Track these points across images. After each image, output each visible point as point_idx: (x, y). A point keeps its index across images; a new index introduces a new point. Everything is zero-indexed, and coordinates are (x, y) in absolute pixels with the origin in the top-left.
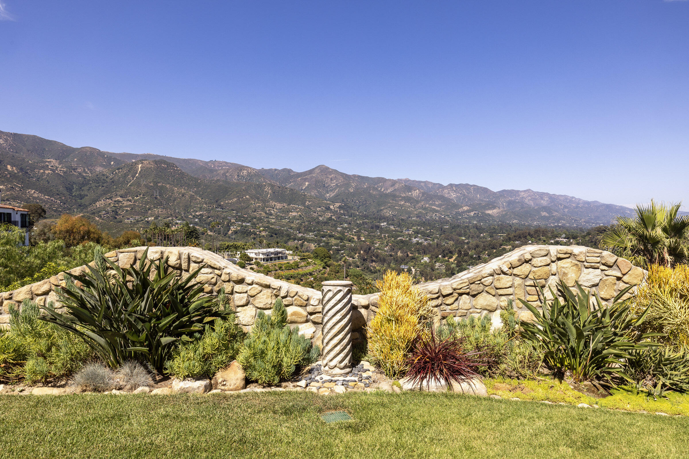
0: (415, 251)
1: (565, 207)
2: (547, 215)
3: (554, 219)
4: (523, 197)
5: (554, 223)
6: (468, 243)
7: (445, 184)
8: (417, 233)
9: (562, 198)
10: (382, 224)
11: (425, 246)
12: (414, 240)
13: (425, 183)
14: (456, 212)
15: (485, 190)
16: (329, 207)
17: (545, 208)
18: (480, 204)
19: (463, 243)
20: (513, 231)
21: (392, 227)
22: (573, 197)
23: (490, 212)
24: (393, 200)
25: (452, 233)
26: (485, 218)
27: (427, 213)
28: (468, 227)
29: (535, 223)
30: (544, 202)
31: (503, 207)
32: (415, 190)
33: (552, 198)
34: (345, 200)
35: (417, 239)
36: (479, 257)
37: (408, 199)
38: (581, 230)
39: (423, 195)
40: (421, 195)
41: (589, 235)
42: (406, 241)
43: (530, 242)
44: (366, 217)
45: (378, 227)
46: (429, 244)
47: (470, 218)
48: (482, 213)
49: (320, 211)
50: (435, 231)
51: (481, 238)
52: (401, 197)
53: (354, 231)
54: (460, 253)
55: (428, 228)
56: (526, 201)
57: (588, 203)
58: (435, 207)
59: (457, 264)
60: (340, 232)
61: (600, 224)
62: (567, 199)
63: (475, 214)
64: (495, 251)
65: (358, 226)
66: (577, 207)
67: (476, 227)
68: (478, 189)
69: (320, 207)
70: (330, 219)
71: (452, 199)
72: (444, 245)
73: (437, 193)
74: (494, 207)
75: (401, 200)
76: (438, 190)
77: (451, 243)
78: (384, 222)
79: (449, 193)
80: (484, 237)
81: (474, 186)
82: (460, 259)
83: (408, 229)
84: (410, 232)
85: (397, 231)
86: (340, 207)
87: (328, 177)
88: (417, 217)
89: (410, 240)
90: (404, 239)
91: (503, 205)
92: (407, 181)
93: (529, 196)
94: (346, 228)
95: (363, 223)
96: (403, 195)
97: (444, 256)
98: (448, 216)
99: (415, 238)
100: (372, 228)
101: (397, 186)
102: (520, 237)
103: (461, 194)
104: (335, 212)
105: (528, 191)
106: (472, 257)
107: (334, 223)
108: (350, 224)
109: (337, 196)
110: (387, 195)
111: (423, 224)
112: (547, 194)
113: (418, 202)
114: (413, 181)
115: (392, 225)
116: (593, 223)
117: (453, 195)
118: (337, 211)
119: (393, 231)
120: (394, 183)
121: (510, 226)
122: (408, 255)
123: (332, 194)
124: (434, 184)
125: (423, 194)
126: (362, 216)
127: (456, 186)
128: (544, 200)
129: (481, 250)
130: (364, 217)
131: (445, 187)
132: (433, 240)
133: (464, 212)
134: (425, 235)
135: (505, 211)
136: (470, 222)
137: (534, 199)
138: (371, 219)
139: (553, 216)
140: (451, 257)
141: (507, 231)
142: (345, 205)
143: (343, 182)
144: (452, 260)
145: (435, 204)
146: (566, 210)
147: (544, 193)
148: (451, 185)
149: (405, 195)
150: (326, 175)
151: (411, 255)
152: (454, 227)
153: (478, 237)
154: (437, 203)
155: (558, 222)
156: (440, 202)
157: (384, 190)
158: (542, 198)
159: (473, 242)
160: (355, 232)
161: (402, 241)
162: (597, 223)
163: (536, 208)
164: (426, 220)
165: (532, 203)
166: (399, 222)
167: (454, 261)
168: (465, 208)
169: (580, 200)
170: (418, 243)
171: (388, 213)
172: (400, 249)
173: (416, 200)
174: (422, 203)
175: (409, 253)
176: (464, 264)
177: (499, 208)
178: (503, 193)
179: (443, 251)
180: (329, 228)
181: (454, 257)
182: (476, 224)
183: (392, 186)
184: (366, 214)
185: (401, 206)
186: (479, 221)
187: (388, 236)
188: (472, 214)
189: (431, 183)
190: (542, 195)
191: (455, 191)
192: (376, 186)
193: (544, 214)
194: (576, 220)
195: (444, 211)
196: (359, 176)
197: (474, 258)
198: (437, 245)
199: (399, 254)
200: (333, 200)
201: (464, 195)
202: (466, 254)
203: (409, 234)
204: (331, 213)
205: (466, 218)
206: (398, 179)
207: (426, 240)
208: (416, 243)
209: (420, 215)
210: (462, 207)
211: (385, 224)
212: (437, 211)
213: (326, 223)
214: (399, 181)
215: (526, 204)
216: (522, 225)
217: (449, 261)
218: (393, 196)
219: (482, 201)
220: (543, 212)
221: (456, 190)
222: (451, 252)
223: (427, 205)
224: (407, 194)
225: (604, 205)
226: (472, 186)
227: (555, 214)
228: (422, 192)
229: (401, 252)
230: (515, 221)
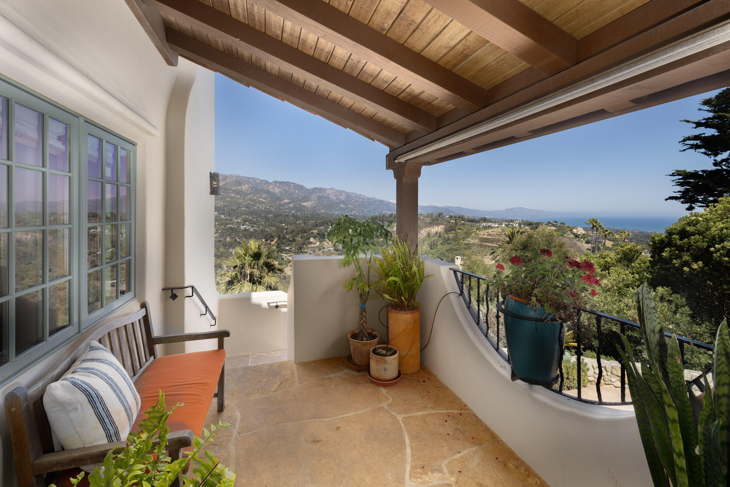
0: (242, 237)
1: (356, 201)
2: (344, 207)
3: (349, 210)
6: (287, 229)
7: (271, 181)
8: (245, 221)
9: (354, 195)
11: (251, 232)
12: (242, 227)
15: (301, 187)
17: (343, 202)
18: (298, 198)
19: (283, 228)
21: (223, 216)
22: (361, 195)
23: (305, 204)
24: (224, 193)
25: (274, 221)
26: (300, 208)
27: (254, 204)
28: (287, 215)
29: (336, 213)
30: (343, 198)
32: (244, 185)
33: (348, 195)
35: (245, 226)
36: (294, 239)
37: (238, 192)
39: (252, 189)
40: (250, 189)
42: (234, 228)
46: (255, 230)
47: (290, 208)
48: (299, 205)
50: (260, 219)
51: (297, 225)
52: (232, 190)
54: (280, 237)
55: (255, 217)
56: (331, 196)
58: (261, 199)
59: (277, 246)
61: (376, 213)
62: (357, 196)
63: (294, 205)
64: (306, 234)
66: (363, 202)
67: (294, 216)
72: (268, 231)
73: (264, 188)
74: (308, 201)
75: (231, 193)
76: (265, 185)
77: (274, 228)
79: (273, 188)
80: (299, 224)
81: (294, 183)
82: (279, 242)
83: (237, 218)
84: (239, 221)
85: (227, 220)
88: (246, 208)
89: (238, 227)
90: (233, 226)
93: (333, 193)
96: (234, 188)
97: (266, 240)
98: (272, 207)
99: (243, 225)
101: (228, 180)
103: (283, 189)
106: (288, 240)
111: (251, 213)
113: (247, 195)
114: (243, 177)
115: (223, 214)
116: (372, 213)
117: (277, 190)
119: (223, 219)
122: (236, 240)
124: (261, 180)
125: (252, 188)
127: (280, 183)
128: (342, 196)
129: (296, 234)
131: (270, 183)
132: (259, 227)
133: (285, 204)
134: (252, 223)
135: (316, 203)
137: (336, 195)
139: (348, 208)
140: (272, 241)
144: (273, 243)
146: (356, 203)
147: (342, 191)
149: (235, 189)
151: (239, 240)
152: (276, 216)
153: (295, 223)
154: (263, 196)
155: (351, 212)
158: (341, 195)
159: (290, 228)
161: (231, 229)
162: (374, 213)
163: (337, 201)
164: (254, 210)
165: (334, 198)
166: (229, 211)
167: (275, 243)
168: (286, 201)
170: (245, 230)
172: (229, 235)
173: (245, 193)
174: (251, 196)
175: (237, 239)
176: (282, 245)
178: (315, 190)
179: (266, 236)
181: (275, 241)
185: (232, 198)
186: (297, 211)
187: (218, 224)
188: (291, 205)
189: (259, 179)
190: (341, 192)
191: (278, 187)
193: (342, 206)
195: (269, 203)
197: (291, 241)
198: (262, 231)
199: (228, 239)
201: (286, 190)
202: (284, 238)
203: (238, 222)
205: (287, 209)
206: (230, 175)
207: (253, 227)
208: (244, 230)
209: (249, 205)
210: (284, 200)
212: (263, 203)
214: (231, 176)
215: (331, 198)
217: (270, 244)
219: (300, 195)
220: (342, 204)
222: (272, 237)
223: (255, 198)
224: (238, 187)
225: (378, 200)
226: (291, 183)
227: (349, 206)
228: (251, 187)
229: (230, 238)
230: (323, 211)
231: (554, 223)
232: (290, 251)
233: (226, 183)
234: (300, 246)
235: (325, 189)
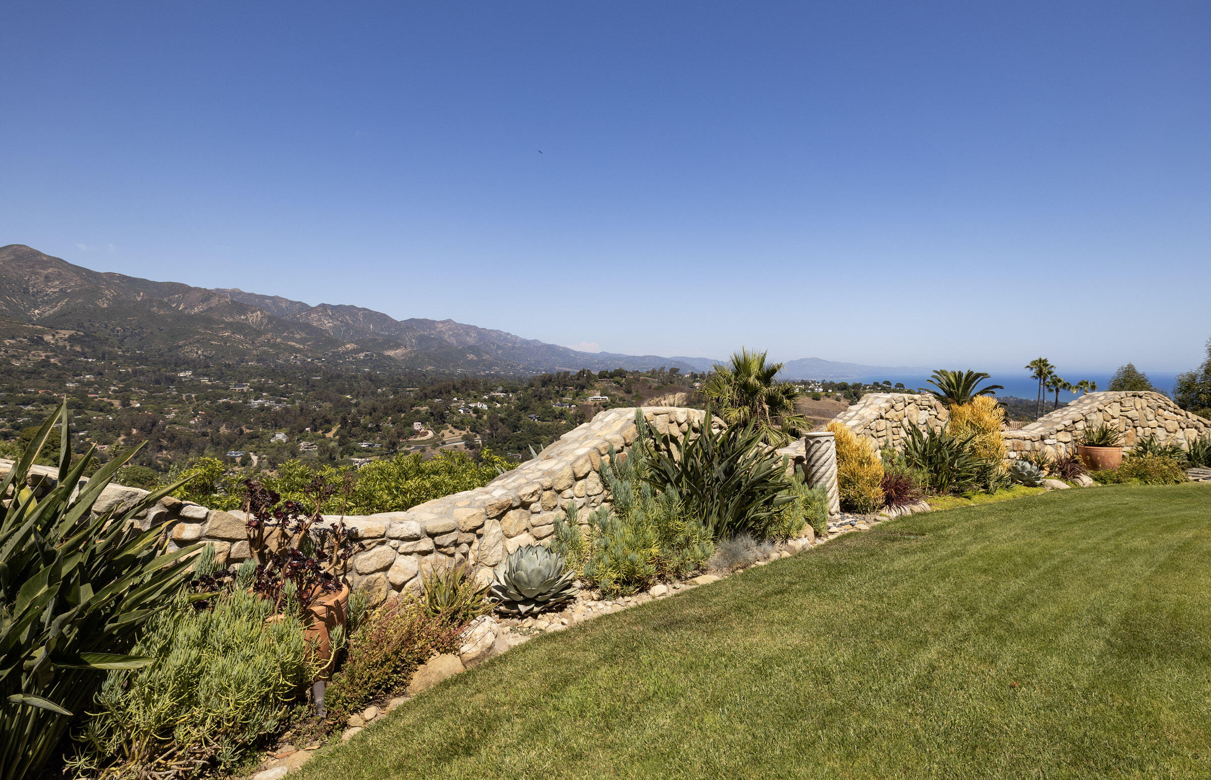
0: (256, 424)
1: (499, 347)
2: (475, 358)
3: (484, 365)
4: (440, 331)
5: (484, 371)
6: (356, 405)
7: (313, 304)
8: (258, 390)
9: (494, 335)
10: (182, 375)
11: (277, 412)
12: (255, 403)
13: (275, 299)
14: (334, 352)
15: (383, 319)
16: (42, 339)
17: (472, 349)
18: (375, 340)
19: (348, 404)
20: (429, 383)
21: (205, 380)
22: (508, 334)
23: (391, 353)
24: (206, 328)
25: (327, 388)
26: (382, 362)
27: (277, 354)
28: (355, 377)
29: (460, 370)
30: (471, 340)
31: (412, 346)
32: (253, 312)
33: (482, 333)
34: (86, 324)
35: (260, 401)
36: (378, 426)
37: (239, 328)
38: (520, 380)
39: (270, 322)
40: (265, 321)
41: (532, 386)
42: (237, 405)
43: (455, 399)
44: (143, 360)
45: (171, 380)
46: (286, 409)
47: (358, 362)
48: (379, 354)
49: (12, 346)
50: (295, 386)
51: (378, 396)
52: (223, 322)
53: (113, 388)
54: (344, 422)
55: (282, 380)
56: (446, 337)
57: (527, 342)
58: (293, 344)
59: (339, 441)
60: (73, 393)
61: (541, 371)
62: (500, 336)
63: (366, 355)
64: (403, 415)
65: (121, 378)
66: (514, 348)
67: (370, 378)
68: (370, 315)
69: (13, 338)
70: (45, 363)
71: (326, 331)
72: (315, 410)
73: (298, 319)
74: (398, 346)
75: (223, 329)
76: (300, 313)
77: (328, 405)
78: (185, 370)
79: (319, 320)
80: (383, 394)
81: (364, 309)
82: (344, 432)
83: (240, 382)
84: (245, 389)
85: (217, 387)
86: (71, 339)
87: (37, 273)
88: (258, 361)
89: (245, 402)
90: (232, 402)
91: (411, 342)
92: (235, 293)
93: (449, 329)
94: (90, 384)
95: (135, 372)
96: (229, 319)
97: (315, 429)
98: (319, 359)
99: (256, 399)
100: (158, 382)
101: (214, 302)
102: (441, 393)
103: (341, 322)
104: (57, 350)
105: (449, 321)
106: (365, 427)
107: (56, 372)
108: (101, 374)
109: (62, 314)
110: (192, 318)
111: (272, 373)
112: (475, 328)
113: (259, 333)
114: (250, 294)
115: (205, 375)
117: (328, 324)
118: (65, 347)
119: (207, 386)
120: (207, 295)
121: (424, 375)
122: (242, 432)
123: (50, 311)
124: (292, 303)
125: (271, 319)
126: (131, 358)
127: (333, 308)
128: (471, 337)
129: (381, 415)
130: (137, 360)
131: (312, 309)
132: (293, 402)
133: (347, 352)
134: (275, 393)
135: (415, 352)
136: (358, 370)
137: (456, 335)
138: (154, 364)
139: (483, 360)
140: (329, 430)
141: (419, 383)
142: (86, 335)
143: (81, 286)
144: (330, 435)
145: (293, 337)
146: (500, 352)
147: (470, 327)
148: (323, 306)
149: (231, 320)
150: (32, 267)
151: (248, 431)
152: (331, 378)
153: (373, 393)
154: (297, 336)
155: (490, 369)
156: (304, 335)
157: (186, 308)
158: (468, 334)
159: (366, 402)
160: (114, 391)
161: (228, 406)
162: (537, 371)
163: (460, 348)
164: (276, 366)
165: (453, 341)
166: (220, 370)
167: (334, 435)
168: (350, 346)
169: (517, 337)
170: (262, 408)
171: (196, 353)
172: (224, 421)
173: (255, 330)
174: (269, 336)
175: (244, 428)
176: (352, 440)
177: (405, 347)
178: (412, 324)
179: (314, 420)
180: (43, 383)
181: (334, 430)
182: (369, 373)
183: (203, 301)
184: (141, 354)
185: (226, 340)
186: (374, 368)
187: (196, 397)
188: (361, 356)
189: (286, 300)
190: (468, 329)
191: (331, 317)
192: (166, 300)
193: (471, 357)
194: (512, 366)
195: (311, 351)
196: (123, 278)
197: (370, 429)
198: (302, 409)
199: (223, 430)
200: (53, 324)
201: (348, 324)
202: (356, 423)
203: (242, 392)
204: (46, 351)
205: (351, 363)
206: (218, 290)
207: (279, 402)
208: (258, 409)
209: (265, 356)
210: (344, 344)
211: (189, 373)
212: (298, 351)
213: (31, 374)
214: (220, 293)
215: (445, 341)
216: (441, 373)
217: (324, 437)
218: (206, 320)
219: (378, 334)
220: (470, 354)
221: (333, 314)
222: (328, 422)
223: (279, 340)
224: (237, 317)
225: (545, 346)
226: (360, 309)
227: (486, 357)
228: (269, 317)
229: (226, 428)
230: (430, 368)
231: (885, 385)
232: (370, 451)
233: (211, 308)
234: (394, 440)
235: (434, 322)
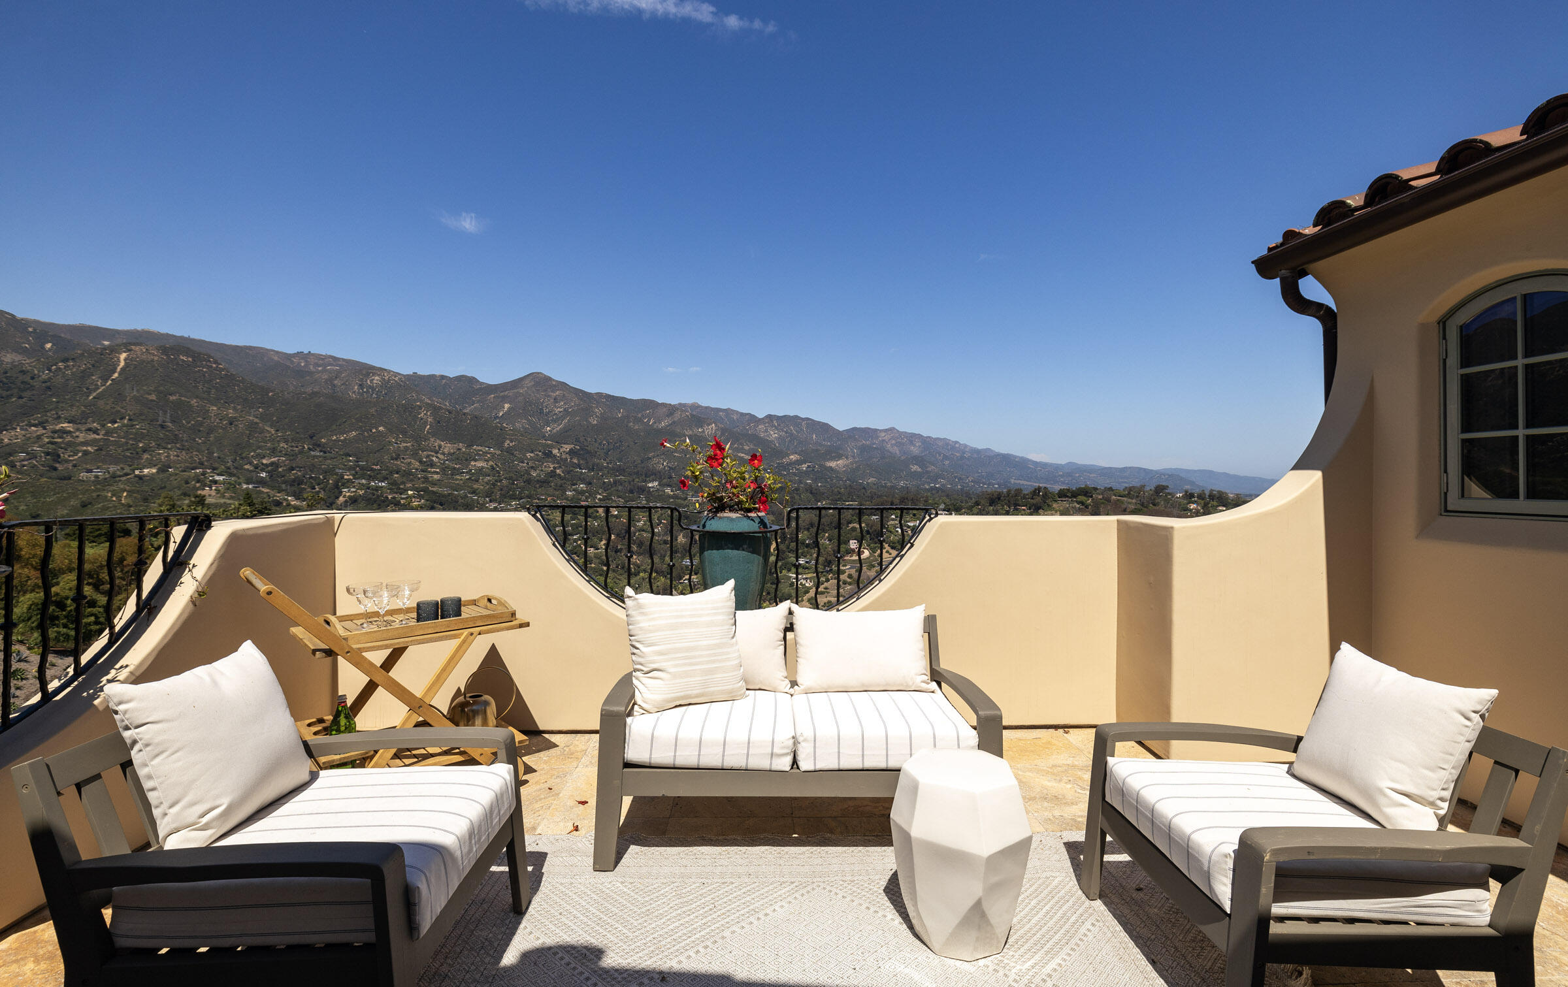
4: (883, 440)
5: (930, 483)
10: (650, 485)
13: (728, 412)
14: (779, 463)
16: (551, 452)
20: (869, 497)
31: (853, 457)
34: (582, 439)
43: (893, 517)
44: (621, 471)
45: (643, 490)
49: (531, 459)
53: (599, 496)
57: (978, 451)
60: (572, 500)
65: (606, 487)
68: (812, 424)
69: (532, 452)
70: (553, 474)
71: (771, 442)
78: (653, 481)
86: (571, 452)
87: (548, 396)
91: (853, 452)
92: (695, 407)
94: (582, 492)
95: (615, 482)
100: (631, 492)
104: (561, 462)
105: (892, 430)
107: (559, 482)
108: (591, 484)
109: (565, 430)
110: (659, 432)
112: (920, 436)
118: (566, 459)
120: (671, 409)
121: (864, 488)
123: (558, 428)
126: (613, 469)
130: (617, 471)
136: (800, 482)
138: (630, 475)
141: (858, 496)
142: (582, 449)
143: (579, 405)
145: (743, 449)
148: (770, 417)
150: (545, 391)
156: (752, 447)
157: (655, 423)
160: (600, 499)
169: (965, 446)
171: (662, 464)
177: (847, 458)
180: (551, 491)
182: (811, 486)
183: (668, 416)
184: (620, 466)
192: (640, 415)
194: (960, 479)
196: (608, 397)
200: (559, 439)
204: (554, 463)
211: (656, 484)
213: (543, 483)
216: (882, 486)
218: (672, 434)
221: (779, 425)
